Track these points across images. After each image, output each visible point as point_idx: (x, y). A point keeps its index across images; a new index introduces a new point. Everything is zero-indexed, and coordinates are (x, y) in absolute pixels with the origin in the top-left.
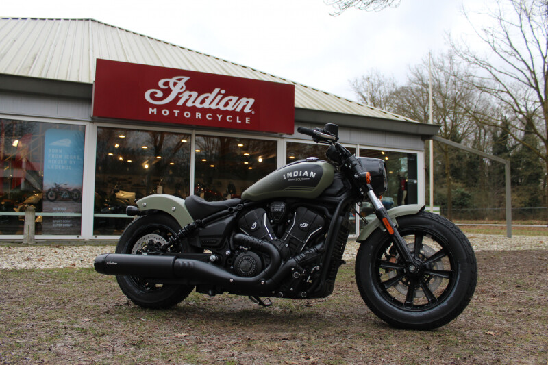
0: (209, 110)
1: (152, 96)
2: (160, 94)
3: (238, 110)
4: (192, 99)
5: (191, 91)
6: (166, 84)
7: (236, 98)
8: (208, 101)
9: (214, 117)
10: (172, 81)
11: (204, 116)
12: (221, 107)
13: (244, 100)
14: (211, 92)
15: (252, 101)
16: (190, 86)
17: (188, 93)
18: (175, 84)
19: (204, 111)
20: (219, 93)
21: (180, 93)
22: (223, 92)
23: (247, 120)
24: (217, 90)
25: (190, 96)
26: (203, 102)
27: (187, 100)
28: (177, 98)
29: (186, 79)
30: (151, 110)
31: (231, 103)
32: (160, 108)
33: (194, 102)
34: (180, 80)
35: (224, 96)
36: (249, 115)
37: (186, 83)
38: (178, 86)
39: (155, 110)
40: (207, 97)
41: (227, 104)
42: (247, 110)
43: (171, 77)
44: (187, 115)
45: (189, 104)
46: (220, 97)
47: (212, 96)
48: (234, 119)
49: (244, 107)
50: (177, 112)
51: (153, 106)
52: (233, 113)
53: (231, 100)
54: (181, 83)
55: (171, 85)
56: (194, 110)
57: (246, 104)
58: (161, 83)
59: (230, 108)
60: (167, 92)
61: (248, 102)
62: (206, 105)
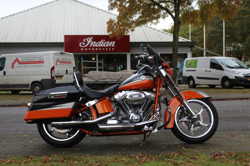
0: (100, 47)
1: (82, 45)
2: (84, 44)
3: (110, 46)
4: (94, 44)
5: (94, 41)
6: (86, 40)
7: (109, 42)
8: (99, 44)
9: (102, 49)
10: (87, 39)
11: (98, 49)
12: (104, 46)
13: (111, 43)
14: (100, 41)
15: (114, 42)
16: (93, 40)
17: (93, 42)
18: (89, 40)
19: (98, 48)
20: (103, 41)
21: (90, 43)
22: (104, 40)
23: (113, 49)
24: (102, 40)
25: (94, 43)
26: (98, 45)
27: (93, 45)
28: (90, 44)
29: (92, 38)
30: (82, 49)
31: (107, 44)
32: (84, 48)
33: (95, 45)
34: (90, 38)
35: (105, 42)
36: (113, 47)
37: (92, 39)
38: (89, 41)
39: (83, 49)
40: (99, 43)
41: (106, 44)
42: (113, 46)
43: (87, 38)
44: (93, 49)
45: (93, 46)
46: (103, 42)
47: (101, 42)
48: (108, 49)
49: (112, 45)
50: (90, 49)
51: (82, 48)
52: (108, 47)
53: (107, 43)
54: (91, 40)
55: (87, 41)
56: (95, 47)
57: (112, 44)
58: (84, 40)
59: (107, 46)
60: (86, 43)
61: (113, 43)
62: (99, 46)
